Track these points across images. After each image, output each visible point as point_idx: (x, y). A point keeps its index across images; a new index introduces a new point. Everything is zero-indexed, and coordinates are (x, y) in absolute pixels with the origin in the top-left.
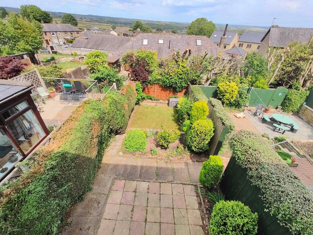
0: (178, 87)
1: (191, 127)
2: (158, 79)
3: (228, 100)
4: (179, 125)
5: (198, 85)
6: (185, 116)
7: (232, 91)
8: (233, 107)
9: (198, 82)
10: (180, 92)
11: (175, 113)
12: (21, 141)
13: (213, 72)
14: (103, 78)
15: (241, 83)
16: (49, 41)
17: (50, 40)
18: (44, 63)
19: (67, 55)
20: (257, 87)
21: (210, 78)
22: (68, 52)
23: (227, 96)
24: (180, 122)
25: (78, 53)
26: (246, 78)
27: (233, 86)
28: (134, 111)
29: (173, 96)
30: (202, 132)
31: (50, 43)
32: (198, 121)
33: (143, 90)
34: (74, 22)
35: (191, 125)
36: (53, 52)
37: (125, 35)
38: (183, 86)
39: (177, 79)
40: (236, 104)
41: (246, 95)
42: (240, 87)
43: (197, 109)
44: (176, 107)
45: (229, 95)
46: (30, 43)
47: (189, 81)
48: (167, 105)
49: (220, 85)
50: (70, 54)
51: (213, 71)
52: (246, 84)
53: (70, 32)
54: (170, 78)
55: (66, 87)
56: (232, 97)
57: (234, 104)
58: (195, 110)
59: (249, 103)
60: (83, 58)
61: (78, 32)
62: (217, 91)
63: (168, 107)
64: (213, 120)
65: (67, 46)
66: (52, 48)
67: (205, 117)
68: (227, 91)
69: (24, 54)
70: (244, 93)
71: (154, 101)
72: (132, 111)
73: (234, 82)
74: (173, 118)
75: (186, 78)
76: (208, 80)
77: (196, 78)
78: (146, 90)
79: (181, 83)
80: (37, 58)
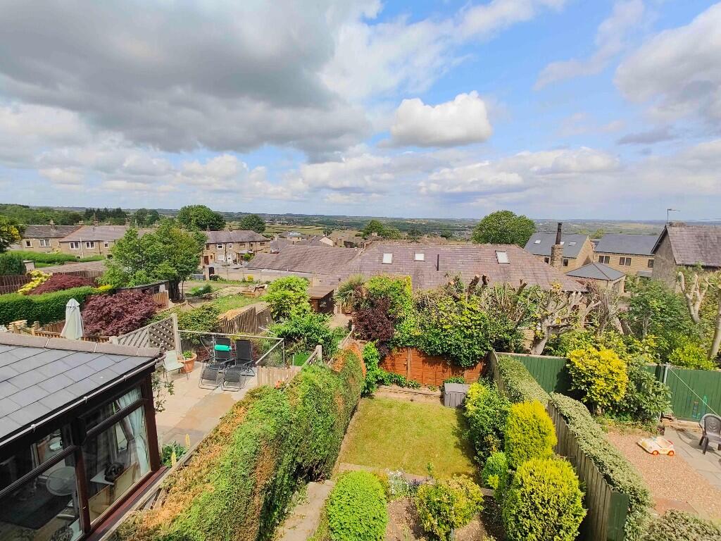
0: (465, 356)
1: (511, 477)
2: (416, 336)
3: (604, 397)
4: (475, 463)
5: (515, 352)
6: (490, 438)
7: (612, 372)
8: (625, 418)
9: (513, 345)
10: (469, 368)
11: (461, 425)
12: (95, 483)
13: (547, 323)
14: (296, 334)
15: (630, 351)
16: (209, 258)
17: (211, 256)
18: (191, 298)
19: (234, 282)
20: (681, 364)
21: (543, 338)
22: (238, 276)
23: (600, 384)
24: (477, 455)
25: (256, 277)
26: (640, 340)
27: (610, 359)
28: (356, 414)
29: (453, 378)
30: (548, 503)
31: (211, 261)
32: (530, 463)
33: (382, 361)
34: (260, 225)
35: (510, 471)
36: (211, 278)
37: (346, 244)
38: (476, 356)
39: (460, 337)
40: (632, 409)
41: (655, 384)
42: (630, 362)
43: (521, 424)
44: (462, 408)
45: (605, 384)
46: (178, 264)
47: (490, 342)
48: (438, 400)
49: (573, 354)
50: (241, 280)
51: (546, 321)
52: (646, 354)
53: (250, 242)
54: (444, 336)
55: (219, 352)
56: (616, 389)
57: (627, 410)
58: (516, 426)
59: (673, 408)
60: (263, 287)
61: (262, 243)
62: (566, 369)
63: (442, 406)
64: (574, 462)
65: (238, 265)
66: (211, 270)
67: (550, 451)
68: (596, 373)
69: (162, 283)
70: (649, 379)
71: (406, 389)
72: (353, 414)
73: (610, 348)
74: (457, 439)
75: (481, 335)
76: (536, 341)
77: (506, 336)
78: (388, 360)
79: (469, 348)
80: (180, 288)
